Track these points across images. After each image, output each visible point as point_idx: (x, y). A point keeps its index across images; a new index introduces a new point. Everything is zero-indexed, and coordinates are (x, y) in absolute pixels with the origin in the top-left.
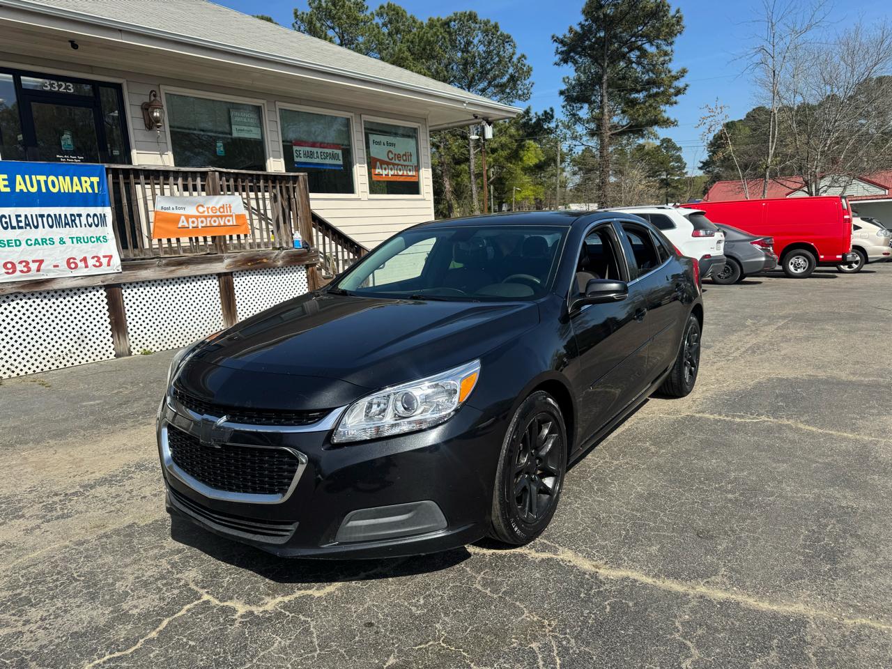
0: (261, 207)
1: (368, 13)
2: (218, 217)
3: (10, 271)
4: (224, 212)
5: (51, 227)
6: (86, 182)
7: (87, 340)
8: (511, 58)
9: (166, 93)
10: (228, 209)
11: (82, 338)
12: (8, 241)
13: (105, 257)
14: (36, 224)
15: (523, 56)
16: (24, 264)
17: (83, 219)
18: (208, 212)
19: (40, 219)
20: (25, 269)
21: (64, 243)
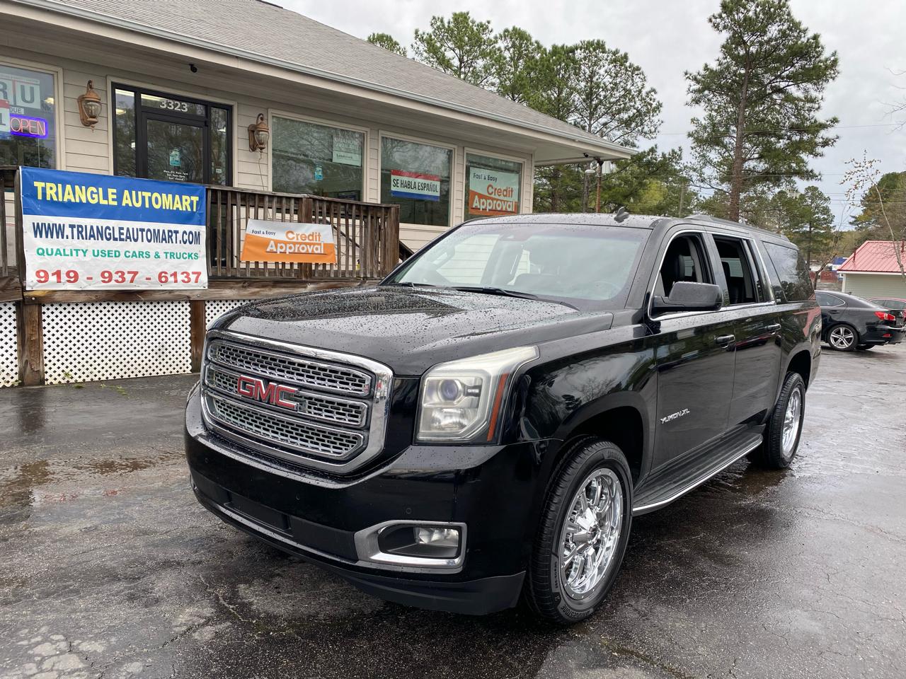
0: (351, 233)
1: (492, 36)
2: (306, 244)
3: (107, 280)
4: (313, 240)
5: (149, 241)
6: (186, 200)
7: (167, 353)
8: (640, 92)
9: (273, 117)
10: (318, 237)
11: (163, 350)
12: (108, 251)
13: (194, 273)
14: (136, 237)
15: (654, 90)
16: (120, 274)
17: (180, 236)
18: (297, 239)
19: (140, 233)
20: (120, 280)
21: (159, 257)
